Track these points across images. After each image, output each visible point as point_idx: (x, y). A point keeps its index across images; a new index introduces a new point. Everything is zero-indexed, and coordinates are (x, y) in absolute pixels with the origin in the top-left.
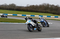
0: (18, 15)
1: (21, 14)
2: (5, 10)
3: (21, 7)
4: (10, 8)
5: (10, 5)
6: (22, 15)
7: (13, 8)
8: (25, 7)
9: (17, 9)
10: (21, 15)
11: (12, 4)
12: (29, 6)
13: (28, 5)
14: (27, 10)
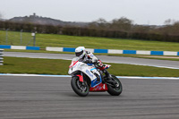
0: (138, 52)
1: (147, 49)
2: (99, 39)
3: (147, 27)
4: (115, 32)
5: (114, 21)
6: (152, 53)
7: (124, 31)
8: (161, 28)
9: (137, 34)
10: (148, 53)
11: (120, 20)
12: (171, 23)
13: (169, 21)
14: (167, 36)
